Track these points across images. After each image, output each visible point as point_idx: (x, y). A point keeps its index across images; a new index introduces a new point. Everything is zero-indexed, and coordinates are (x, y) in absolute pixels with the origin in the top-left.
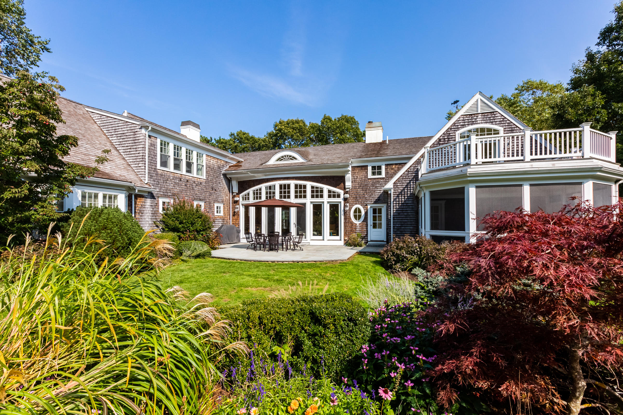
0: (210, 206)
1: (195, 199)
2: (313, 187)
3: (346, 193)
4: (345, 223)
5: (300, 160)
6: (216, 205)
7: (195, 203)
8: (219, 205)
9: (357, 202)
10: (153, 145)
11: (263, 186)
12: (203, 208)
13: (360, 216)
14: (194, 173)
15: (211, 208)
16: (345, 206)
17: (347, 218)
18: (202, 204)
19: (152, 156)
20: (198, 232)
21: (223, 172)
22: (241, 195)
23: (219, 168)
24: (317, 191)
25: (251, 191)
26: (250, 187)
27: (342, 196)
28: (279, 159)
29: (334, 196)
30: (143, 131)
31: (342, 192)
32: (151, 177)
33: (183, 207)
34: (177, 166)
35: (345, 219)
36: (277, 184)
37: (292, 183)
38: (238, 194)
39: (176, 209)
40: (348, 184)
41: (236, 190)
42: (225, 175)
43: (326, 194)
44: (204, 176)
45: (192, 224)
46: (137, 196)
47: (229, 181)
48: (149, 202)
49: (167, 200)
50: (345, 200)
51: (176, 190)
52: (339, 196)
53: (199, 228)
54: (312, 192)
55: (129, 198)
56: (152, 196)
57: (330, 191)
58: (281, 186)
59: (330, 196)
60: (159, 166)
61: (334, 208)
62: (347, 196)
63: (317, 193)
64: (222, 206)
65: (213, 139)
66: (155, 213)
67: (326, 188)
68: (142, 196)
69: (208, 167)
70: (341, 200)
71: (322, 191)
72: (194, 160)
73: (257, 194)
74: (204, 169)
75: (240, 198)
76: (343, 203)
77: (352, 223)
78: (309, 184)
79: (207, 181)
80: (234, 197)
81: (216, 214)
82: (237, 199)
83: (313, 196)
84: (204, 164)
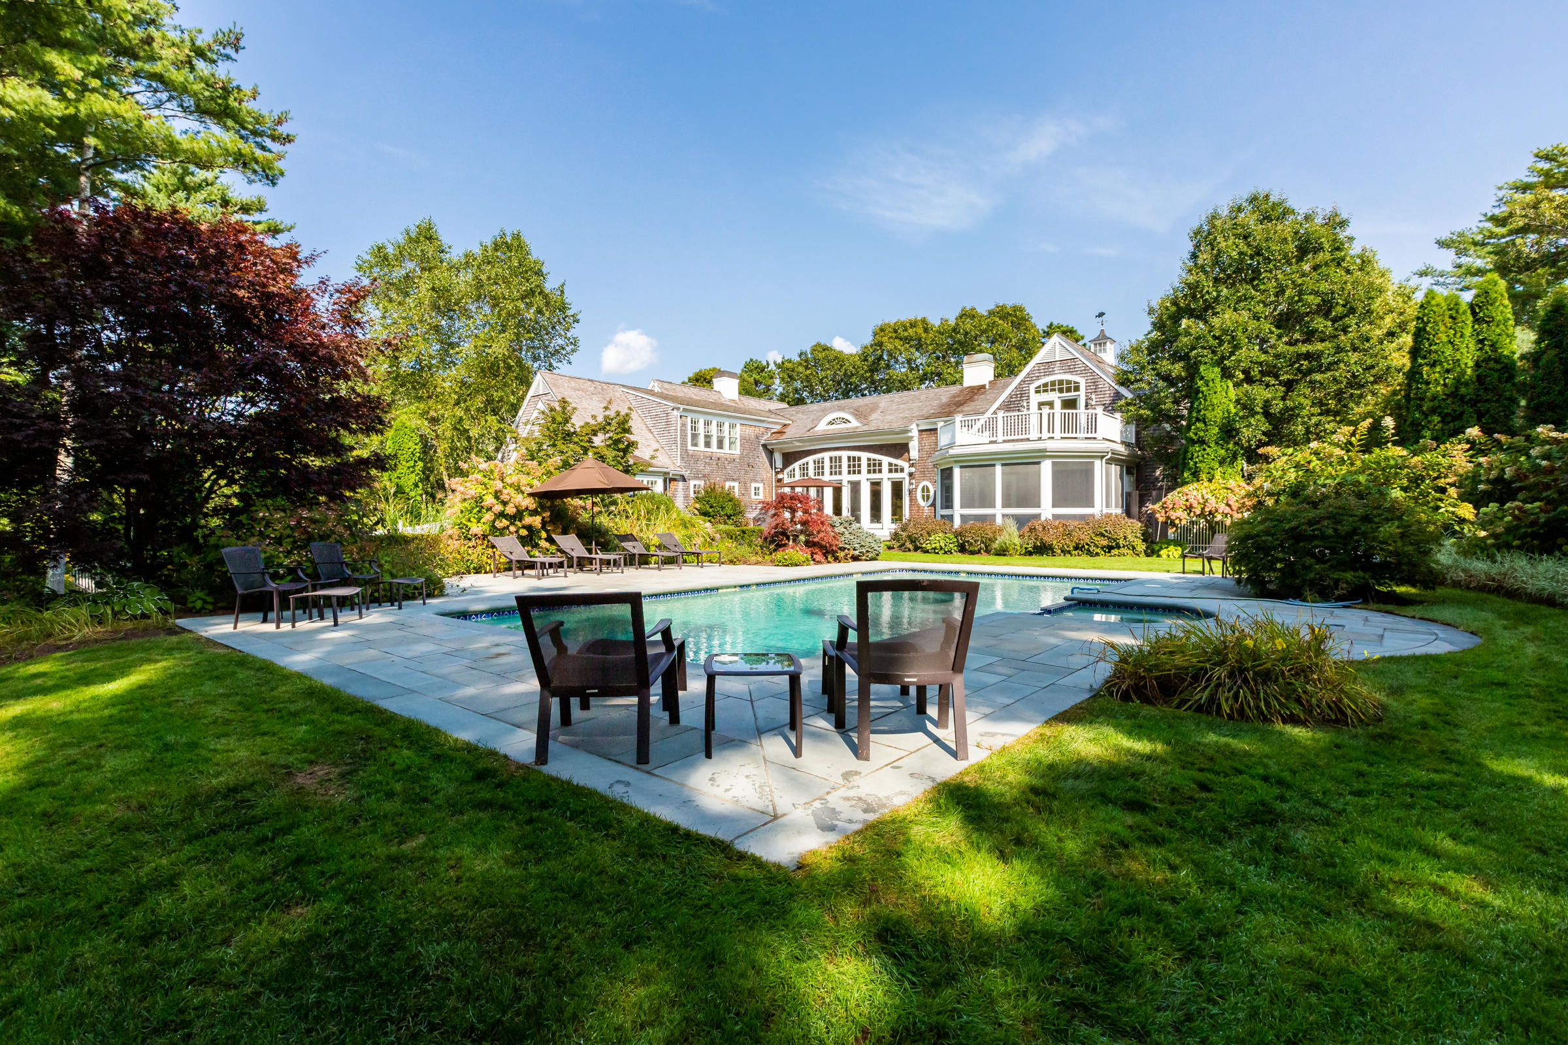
0: (745, 487)
1: (727, 480)
2: (869, 459)
3: (912, 465)
4: (911, 506)
5: (854, 423)
6: (754, 485)
7: (728, 484)
8: (757, 485)
9: (924, 477)
10: (684, 425)
11: (810, 459)
12: (736, 490)
13: (928, 497)
14: (726, 449)
15: (747, 489)
16: (911, 484)
17: (913, 500)
18: (736, 484)
19: (684, 436)
20: (729, 517)
21: (763, 442)
22: (786, 471)
23: (757, 437)
24: (874, 465)
25: (796, 465)
26: (796, 460)
27: (907, 470)
28: (831, 423)
29: (896, 471)
30: (675, 412)
31: (905, 465)
32: (682, 458)
33: (713, 490)
34: (708, 444)
35: (911, 500)
36: (826, 455)
37: (844, 454)
38: (782, 471)
39: (706, 492)
40: (914, 453)
41: (779, 464)
42: (764, 446)
43: (885, 468)
44: (737, 451)
45: (723, 508)
46: (672, 480)
47: (770, 453)
48: (681, 484)
49: (697, 482)
50: (911, 475)
51: (706, 472)
52: (902, 470)
53: (730, 512)
54: (869, 465)
55: (665, 481)
56: (684, 480)
57: (890, 464)
58: (831, 458)
59: (890, 471)
60: (690, 447)
61: (897, 488)
62: (913, 470)
63: (875, 467)
64: (761, 486)
65: (771, 363)
66: (686, 497)
67: (886, 460)
68: (675, 480)
69: (743, 438)
70: (905, 475)
71: (880, 465)
72: (726, 434)
73: (804, 468)
74: (738, 443)
75: (785, 476)
76: (907, 479)
77: (919, 506)
78: (864, 456)
79: (742, 457)
80: (777, 473)
81: (753, 497)
82: (780, 476)
83: (869, 472)
84: (738, 436)
